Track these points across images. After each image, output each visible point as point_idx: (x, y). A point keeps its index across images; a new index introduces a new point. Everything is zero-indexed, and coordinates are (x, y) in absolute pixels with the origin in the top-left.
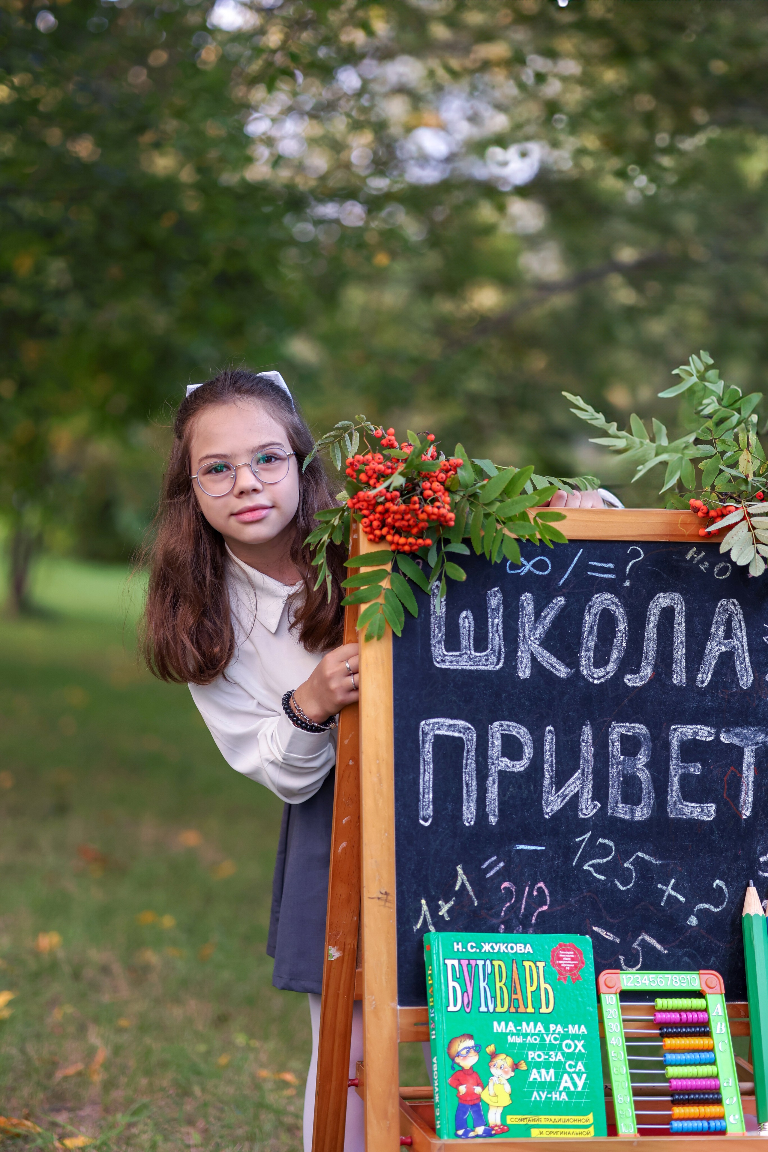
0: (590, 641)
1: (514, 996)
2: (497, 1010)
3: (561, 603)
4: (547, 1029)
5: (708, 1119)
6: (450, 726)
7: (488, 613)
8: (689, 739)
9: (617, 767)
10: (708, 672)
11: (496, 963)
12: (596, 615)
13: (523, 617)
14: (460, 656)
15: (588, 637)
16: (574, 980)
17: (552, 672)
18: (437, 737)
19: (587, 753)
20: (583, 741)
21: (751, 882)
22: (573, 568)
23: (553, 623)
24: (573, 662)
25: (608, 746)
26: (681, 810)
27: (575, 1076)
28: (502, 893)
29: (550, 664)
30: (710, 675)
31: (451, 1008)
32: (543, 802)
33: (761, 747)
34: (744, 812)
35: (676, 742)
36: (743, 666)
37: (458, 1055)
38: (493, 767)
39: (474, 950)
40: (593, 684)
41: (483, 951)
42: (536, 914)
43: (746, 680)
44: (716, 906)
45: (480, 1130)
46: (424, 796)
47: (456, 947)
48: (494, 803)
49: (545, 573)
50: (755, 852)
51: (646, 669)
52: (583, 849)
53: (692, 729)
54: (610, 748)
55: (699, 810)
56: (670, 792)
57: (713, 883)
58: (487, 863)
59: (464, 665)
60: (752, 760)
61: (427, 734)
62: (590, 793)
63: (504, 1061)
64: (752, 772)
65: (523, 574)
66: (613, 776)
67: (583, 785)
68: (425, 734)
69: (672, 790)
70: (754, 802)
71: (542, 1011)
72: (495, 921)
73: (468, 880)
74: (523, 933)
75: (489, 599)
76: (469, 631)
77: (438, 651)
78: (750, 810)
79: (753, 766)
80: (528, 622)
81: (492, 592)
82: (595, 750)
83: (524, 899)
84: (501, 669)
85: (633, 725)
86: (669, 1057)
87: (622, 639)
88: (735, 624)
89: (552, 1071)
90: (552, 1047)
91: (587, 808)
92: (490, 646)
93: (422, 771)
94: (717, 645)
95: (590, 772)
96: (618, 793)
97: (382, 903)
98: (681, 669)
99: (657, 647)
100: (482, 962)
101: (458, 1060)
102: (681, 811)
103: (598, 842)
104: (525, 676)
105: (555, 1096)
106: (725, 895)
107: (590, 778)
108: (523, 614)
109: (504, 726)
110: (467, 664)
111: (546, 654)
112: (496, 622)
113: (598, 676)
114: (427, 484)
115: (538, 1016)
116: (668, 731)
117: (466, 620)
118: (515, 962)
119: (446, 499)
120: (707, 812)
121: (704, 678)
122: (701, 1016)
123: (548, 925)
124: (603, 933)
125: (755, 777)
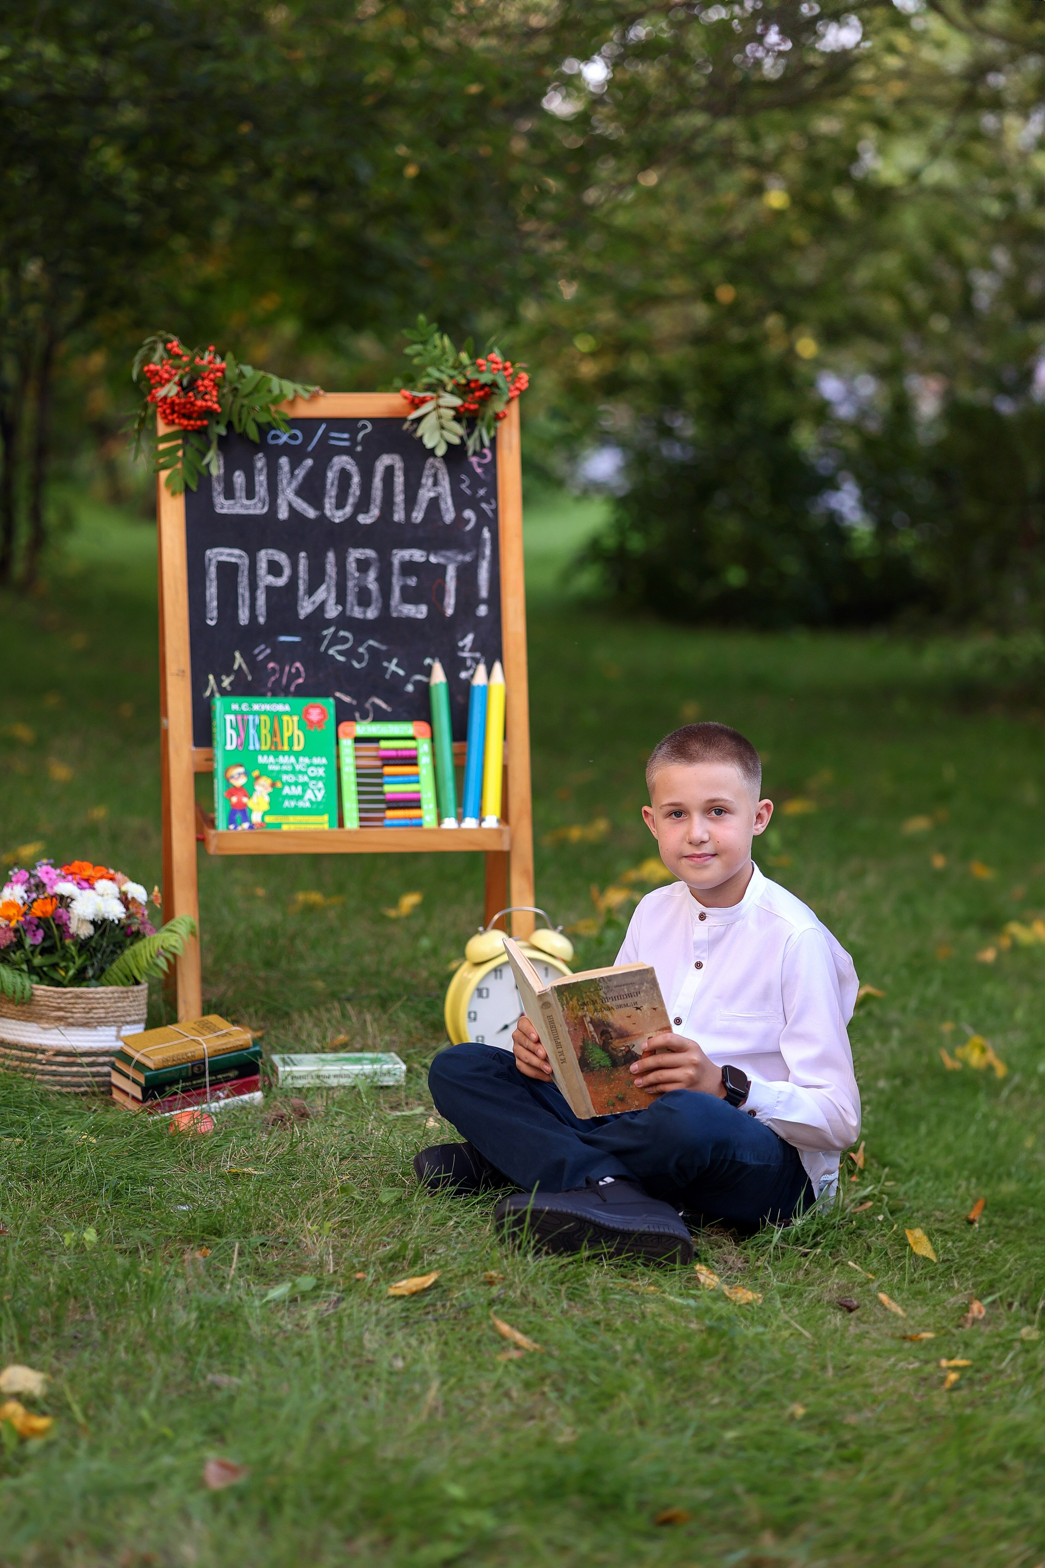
0: (332, 492)
1: (274, 739)
2: (261, 749)
3: (309, 464)
4: (297, 761)
5: (410, 818)
6: (229, 554)
7: (255, 473)
8: (407, 560)
9: (353, 581)
10: (421, 512)
11: (262, 718)
12: (336, 472)
13: (281, 475)
14: (235, 504)
15: (330, 489)
17: (304, 514)
18: (219, 562)
19: (331, 571)
20: (328, 563)
22: (318, 438)
23: (304, 478)
24: (319, 506)
25: (347, 566)
27: (316, 792)
28: (269, 671)
29: (303, 508)
30: (422, 514)
31: (229, 747)
32: (299, 607)
33: (460, 565)
34: (448, 611)
35: (397, 562)
36: (447, 507)
37: (232, 777)
38: (261, 582)
39: (246, 709)
40: (334, 522)
41: (253, 709)
42: (294, 685)
43: (449, 516)
44: (427, 677)
45: (246, 825)
46: (210, 603)
47: (233, 706)
48: (262, 608)
49: (298, 443)
50: (456, 639)
51: (374, 511)
52: (328, 639)
53: (409, 553)
54: (348, 568)
55: (415, 610)
56: (392, 598)
57: (425, 661)
58: (257, 650)
59: (238, 510)
60: (454, 574)
62: (334, 600)
63: (265, 781)
64: (453, 583)
65: (280, 443)
66: (350, 587)
67: (328, 594)
68: (210, 560)
69: (394, 597)
70: (455, 604)
71: (294, 749)
72: (264, 689)
73: (244, 662)
74: (284, 697)
75: (256, 462)
76: (241, 485)
77: (218, 501)
78: (452, 610)
79: (454, 579)
80: (285, 478)
81: (258, 457)
82: (337, 569)
83: (285, 675)
84: (266, 513)
85: (365, 551)
86: (387, 779)
87: (356, 490)
88: (440, 476)
89: (300, 788)
91: (331, 611)
92: (257, 496)
93: (208, 586)
94: (427, 492)
95: (333, 585)
96: (354, 600)
97: (181, 677)
98: (400, 510)
99: (382, 493)
100: (252, 717)
101: (231, 781)
102: (401, 611)
103: (339, 634)
104: (284, 518)
105: (301, 804)
107: (333, 589)
108: (281, 473)
109: (269, 553)
110: (240, 509)
111: (299, 501)
112: (261, 479)
113: (338, 516)
114: (200, 382)
115: (291, 752)
116: (390, 555)
117: (239, 478)
118: (276, 717)
119: (215, 393)
120: (421, 612)
121: (418, 516)
122: (412, 753)
123: (302, 692)
124: (343, 697)
125: (456, 586)
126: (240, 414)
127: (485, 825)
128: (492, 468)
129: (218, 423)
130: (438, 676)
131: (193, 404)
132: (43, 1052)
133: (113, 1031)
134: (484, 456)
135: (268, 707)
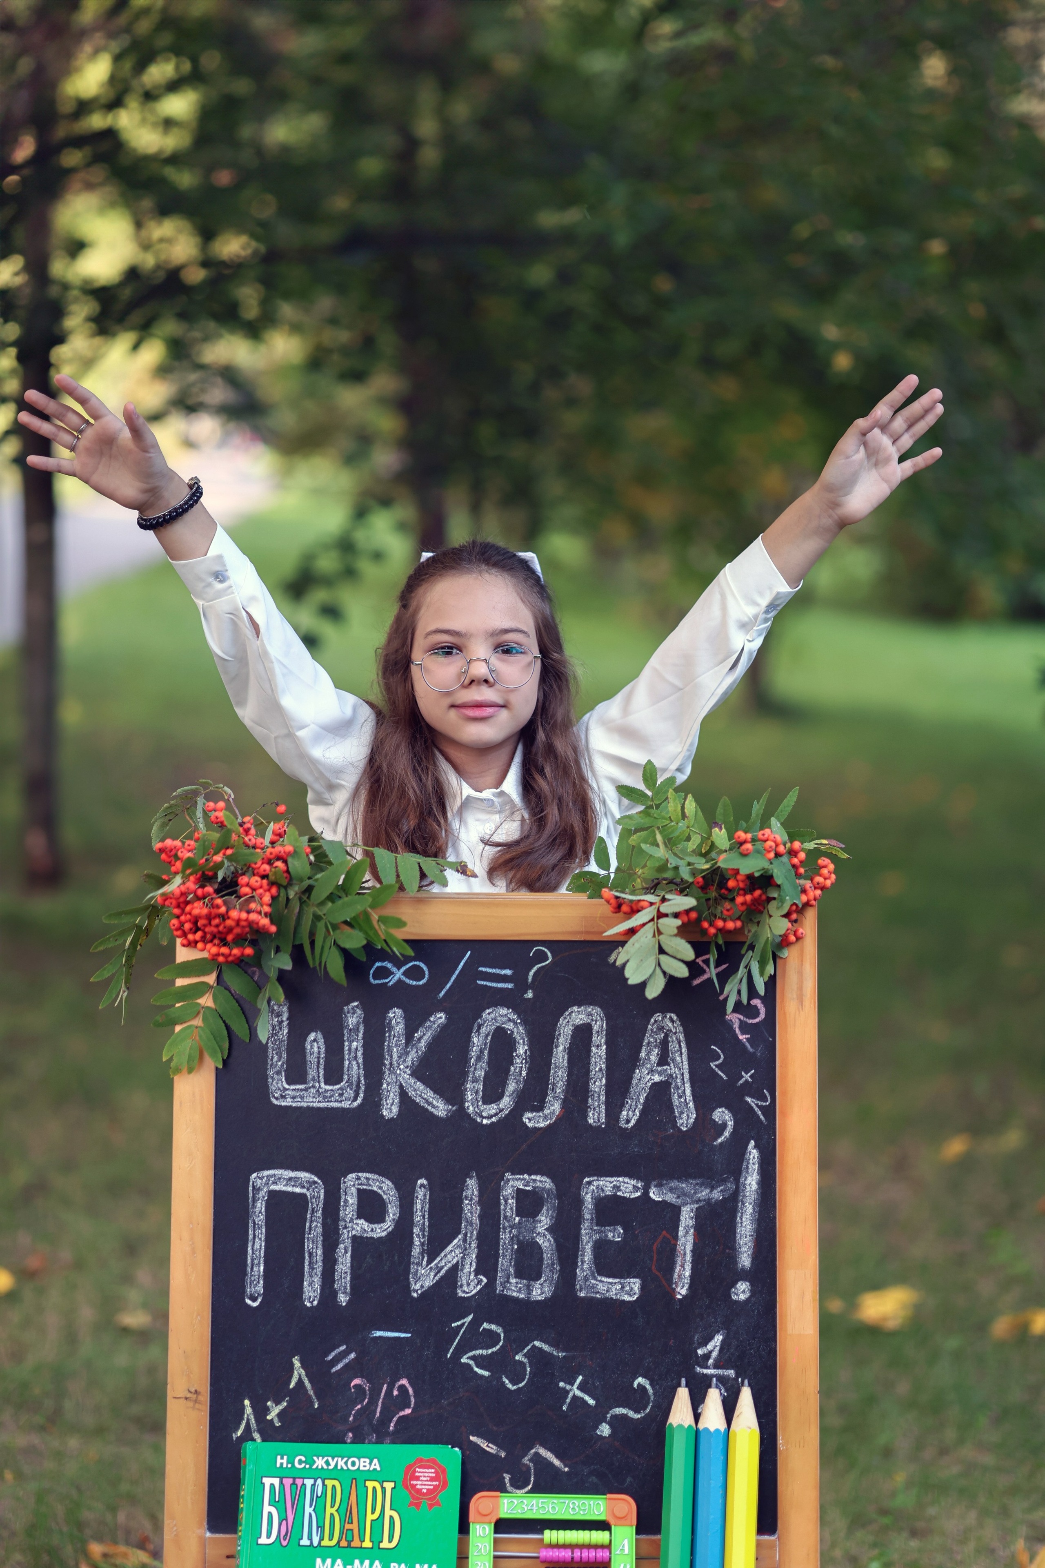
0: (479, 1070)
1: (348, 1526)
2: (323, 1543)
3: (440, 1021)
6: (290, 1179)
7: (344, 1035)
8: (609, 1195)
9: (510, 1232)
10: (635, 1109)
11: (329, 1483)
12: (487, 1035)
13: (390, 1040)
14: (306, 1090)
15: (476, 1065)
16: (431, 1506)
17: (427, 1110)
18: (271, 1193)
19: (471, 1213)
20: (466, 1198)
21: (683, 1381)
22: (457, 976)
23: (429, 1046)
24: (454, 1096)
25: (499, 1204)
26: (594, 1286)
28: (351, 1392)
29: (425, 1099)
30: (638, 1113)
31: (263, 1540)
32: (411, 1276)
33: (704, 1206)
34: (678, 1289)
35: (590, 1199)
36: (683, 1100)
38: (345, 1231)
39: (303, 1465)
40: (481, 1124)
41: (314, 1467)
42: (395, 1419)
43: (686, 1119)
44: (637, 1411)
46: (252, 1269)
47: (279, 1461)
48: (345, 1278)
49: (421, 983)
50: (692, 1343)
51: (552, 1105)
52: (461, 1337)
53: (611, 1182)
54: (502, 1207)
55: (619, 1287)
56: (580, 1264)
57: (634, 1381)
58: (333, 1354)
59: (311, 1101)
60: (691, 1223)
61: (259, 1189)
62: (474, 1264)
64: (691, 1238)
65: (391, 984)
66: (505, 1243)
67: (464, 1255)
68: (256, 1190)
69: (583, 1262)
70: (692, 1276)
71: (382, 1545)
72: (340, 1428)
73: (307, 1376)
74: (377, 1443)
75: (346, 1016)
76: (319, 1058)
77: (277, 1084)
78: (686, 1287)
79: (692, 1230)
80: (396, 1045)
81: (350, 1007)
82: (481, 1210)
83: (381, 1400)
84: (359, 1106)
85: (533, 1177)
87: (522, 1067)
88: (673, 1046)
91: (468, 1284)
92: (345, 1077)
93: (251, 1237)
94: (648, 1074)
95: (474, 1237)
96: (510, 1265)
97: (191, 1404)
98: (599, 1105)
99: (568, 1076)
100: (312, 1481)
102: (594, 1288)
103: (482, 1328)
104: (391, 1116)
106: (649, 1397)
107: (474, 1245)
108: (390, 1036)
109: (362, 1179)
110: (314, 1100)
111: (420, 1086)
112: (354, 1046)
113: (488, 1114)
114: (244, 880)
115: (376, 1552)
116: (579, 1185)
117: (315, 1044)
118: (355, 1481)
119: (267, 898)
120: (629, 1290)
121: (630, 1116)
122: (600, 1554)
123: (406, 1434)
124: (483, 1444)
125: (695, 1244)
126: (313, 933)
128: (766, 1033)
129: (276, 950)
134: (755, 1012)
135: (341, 1463)
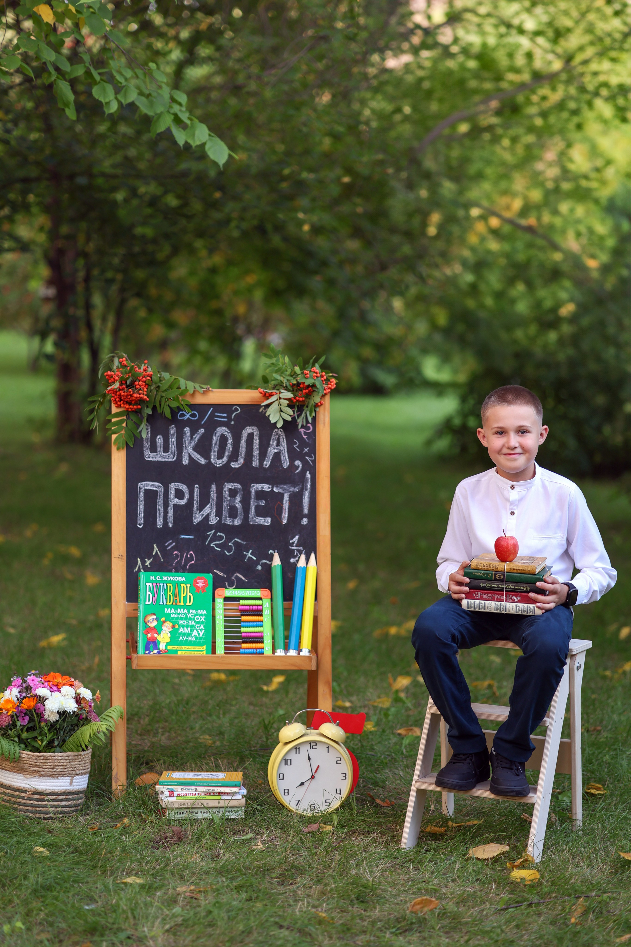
0: (215, 448)
1: (175, 598)
2: (167, 604)
3: (202, 432)
4: (189, 612)
5: (256, 649)
6: (152, 485)
7: (169, 436)
8: (260, 490)
9: (227, 502)
10: (269, 461)
11: (168, 585)
12: (218, 437)
13: (185, 438)
14: (157, 455)
15: (215, 446)
16: (203, 592)
17: (198, 462)
18: (146, 490)
19: (213, 496)
20: (212, 491)
22: (208, 416)
23: (199, 440)
24: (207, 457)
27: (199, 631)
28: (174, 556)
29: (197, 458)
31: (147, 603)
32: (193, 517)
33: (292, 493)
34: (283, 521)
35: (254, 491)
36: (285, 458)
37: (149, 621)
38: (171, 502)
39: (159, 579)
40: (216, 466)
41: (163, 580)
42: (189, 565)
43: (286, 464)
45: (156, 651)
46: (139, 515)
47: (151, 578)
48: (171, 518)
49: (195, 419)
50: (288, 538)
51: (241, 460)
52: (211, 537)
53: (261, 486)
54: (224, 494)
55: (264, 520)
57: (269, 551)
58: (167, 543)
59: (158, 459)
60: (288, 499)
62: (215, 513)
63: (168, 624)
64: (287, 504)
65: (185, 419)
66: (225, 506)
67: (211, 510)
68: (140, 489)
69: (251, 512)
70: (288, 517)
71: (187, 604)
72: (170, 568)
73: (159, 551)
74: (183, 573)
75: (170, 430)
76: (161, 444)
77: (147, 453)
78: (286, 520)
79: (288, 502)
80: (187, 440)
81: (171, 427)
82: (217, 495)
83: (184, 558)
84: (175, 460)
85: (234, 484)
86: (242, 624)
87: (230, 447)
88: (281, 440)
89: (189, 629)
90: (190, 619)
91: (213, 520)
92: (170, 451)
93: (139, 504)
94: (273, 449)
95: (215, 504)
96: (227, 514)
97: (120, 560)
98: (257, 460)
99: (246, 450)
100: (163, 584)
101: (148, 624)
102: (255, 521)
103: (217, 534)
104: (186, 464)
105: (190, 638)
107: (215, 507)
109: (176, 485)
110: (160, 458)
111: (196, 454)
112: (173, 440)
113: (219, 463)
114: (137, 383)
115: (185, 606)
116: (250, 487)
117: (160, 440)
118: (177, 584)
119: (145, 389)
120: (267, 521)
121: (267, 463)
122: (259, 607)
123: (193, 570)
124: (218, 573)
125: (289, 506)
126: (160, 402)
127: (301, 654)
128: (313, 435)
129: (147, 407)
130: (277, 561)
131: (131, 396)
132: (25, 792)
133: (68, 779)
134: (308, 428)
135: (172, 579)
